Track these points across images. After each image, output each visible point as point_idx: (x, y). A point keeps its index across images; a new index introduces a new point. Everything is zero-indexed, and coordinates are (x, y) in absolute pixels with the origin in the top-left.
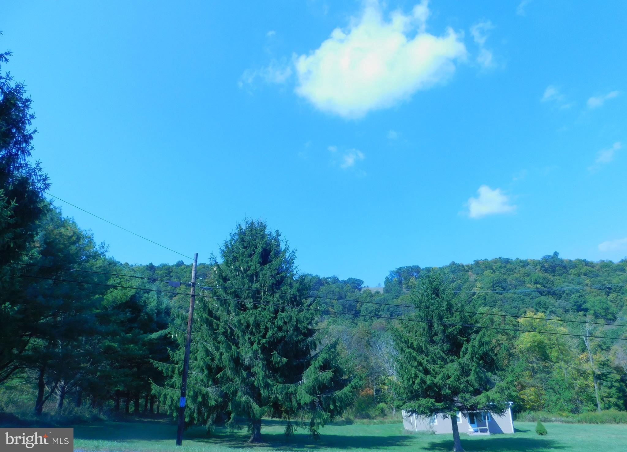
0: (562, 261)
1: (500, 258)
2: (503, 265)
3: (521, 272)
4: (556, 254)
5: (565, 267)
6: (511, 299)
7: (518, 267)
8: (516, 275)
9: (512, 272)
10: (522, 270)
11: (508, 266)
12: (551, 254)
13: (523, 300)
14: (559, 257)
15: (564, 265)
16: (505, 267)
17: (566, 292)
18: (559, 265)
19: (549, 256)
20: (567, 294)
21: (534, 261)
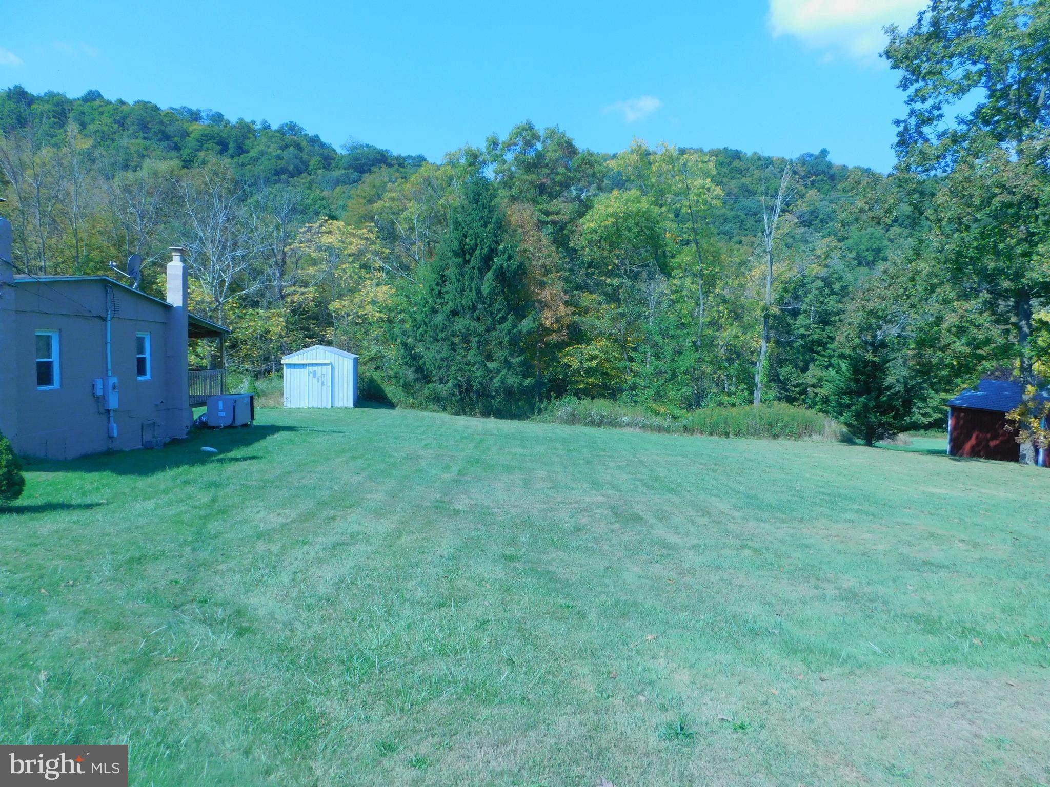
0: (830, 166)
1: (726, 149)
2: (727, 161)
3: (755, 177)
4: (824, 152)
5: (832, 178)
6: (722, 218)
7: (752, 168)
8: (744, 180)
9: (739, 176)
10: (757, 174)
11: (735, 163)
12: (816, 152)
13: (742, 222)
14: (827, 159)
15: (832, 172)
16: (730, 164)
17: (821, 216)
18: (824, 172)
19: (811, 155)
20: (822, 221)
21: (783, 161)
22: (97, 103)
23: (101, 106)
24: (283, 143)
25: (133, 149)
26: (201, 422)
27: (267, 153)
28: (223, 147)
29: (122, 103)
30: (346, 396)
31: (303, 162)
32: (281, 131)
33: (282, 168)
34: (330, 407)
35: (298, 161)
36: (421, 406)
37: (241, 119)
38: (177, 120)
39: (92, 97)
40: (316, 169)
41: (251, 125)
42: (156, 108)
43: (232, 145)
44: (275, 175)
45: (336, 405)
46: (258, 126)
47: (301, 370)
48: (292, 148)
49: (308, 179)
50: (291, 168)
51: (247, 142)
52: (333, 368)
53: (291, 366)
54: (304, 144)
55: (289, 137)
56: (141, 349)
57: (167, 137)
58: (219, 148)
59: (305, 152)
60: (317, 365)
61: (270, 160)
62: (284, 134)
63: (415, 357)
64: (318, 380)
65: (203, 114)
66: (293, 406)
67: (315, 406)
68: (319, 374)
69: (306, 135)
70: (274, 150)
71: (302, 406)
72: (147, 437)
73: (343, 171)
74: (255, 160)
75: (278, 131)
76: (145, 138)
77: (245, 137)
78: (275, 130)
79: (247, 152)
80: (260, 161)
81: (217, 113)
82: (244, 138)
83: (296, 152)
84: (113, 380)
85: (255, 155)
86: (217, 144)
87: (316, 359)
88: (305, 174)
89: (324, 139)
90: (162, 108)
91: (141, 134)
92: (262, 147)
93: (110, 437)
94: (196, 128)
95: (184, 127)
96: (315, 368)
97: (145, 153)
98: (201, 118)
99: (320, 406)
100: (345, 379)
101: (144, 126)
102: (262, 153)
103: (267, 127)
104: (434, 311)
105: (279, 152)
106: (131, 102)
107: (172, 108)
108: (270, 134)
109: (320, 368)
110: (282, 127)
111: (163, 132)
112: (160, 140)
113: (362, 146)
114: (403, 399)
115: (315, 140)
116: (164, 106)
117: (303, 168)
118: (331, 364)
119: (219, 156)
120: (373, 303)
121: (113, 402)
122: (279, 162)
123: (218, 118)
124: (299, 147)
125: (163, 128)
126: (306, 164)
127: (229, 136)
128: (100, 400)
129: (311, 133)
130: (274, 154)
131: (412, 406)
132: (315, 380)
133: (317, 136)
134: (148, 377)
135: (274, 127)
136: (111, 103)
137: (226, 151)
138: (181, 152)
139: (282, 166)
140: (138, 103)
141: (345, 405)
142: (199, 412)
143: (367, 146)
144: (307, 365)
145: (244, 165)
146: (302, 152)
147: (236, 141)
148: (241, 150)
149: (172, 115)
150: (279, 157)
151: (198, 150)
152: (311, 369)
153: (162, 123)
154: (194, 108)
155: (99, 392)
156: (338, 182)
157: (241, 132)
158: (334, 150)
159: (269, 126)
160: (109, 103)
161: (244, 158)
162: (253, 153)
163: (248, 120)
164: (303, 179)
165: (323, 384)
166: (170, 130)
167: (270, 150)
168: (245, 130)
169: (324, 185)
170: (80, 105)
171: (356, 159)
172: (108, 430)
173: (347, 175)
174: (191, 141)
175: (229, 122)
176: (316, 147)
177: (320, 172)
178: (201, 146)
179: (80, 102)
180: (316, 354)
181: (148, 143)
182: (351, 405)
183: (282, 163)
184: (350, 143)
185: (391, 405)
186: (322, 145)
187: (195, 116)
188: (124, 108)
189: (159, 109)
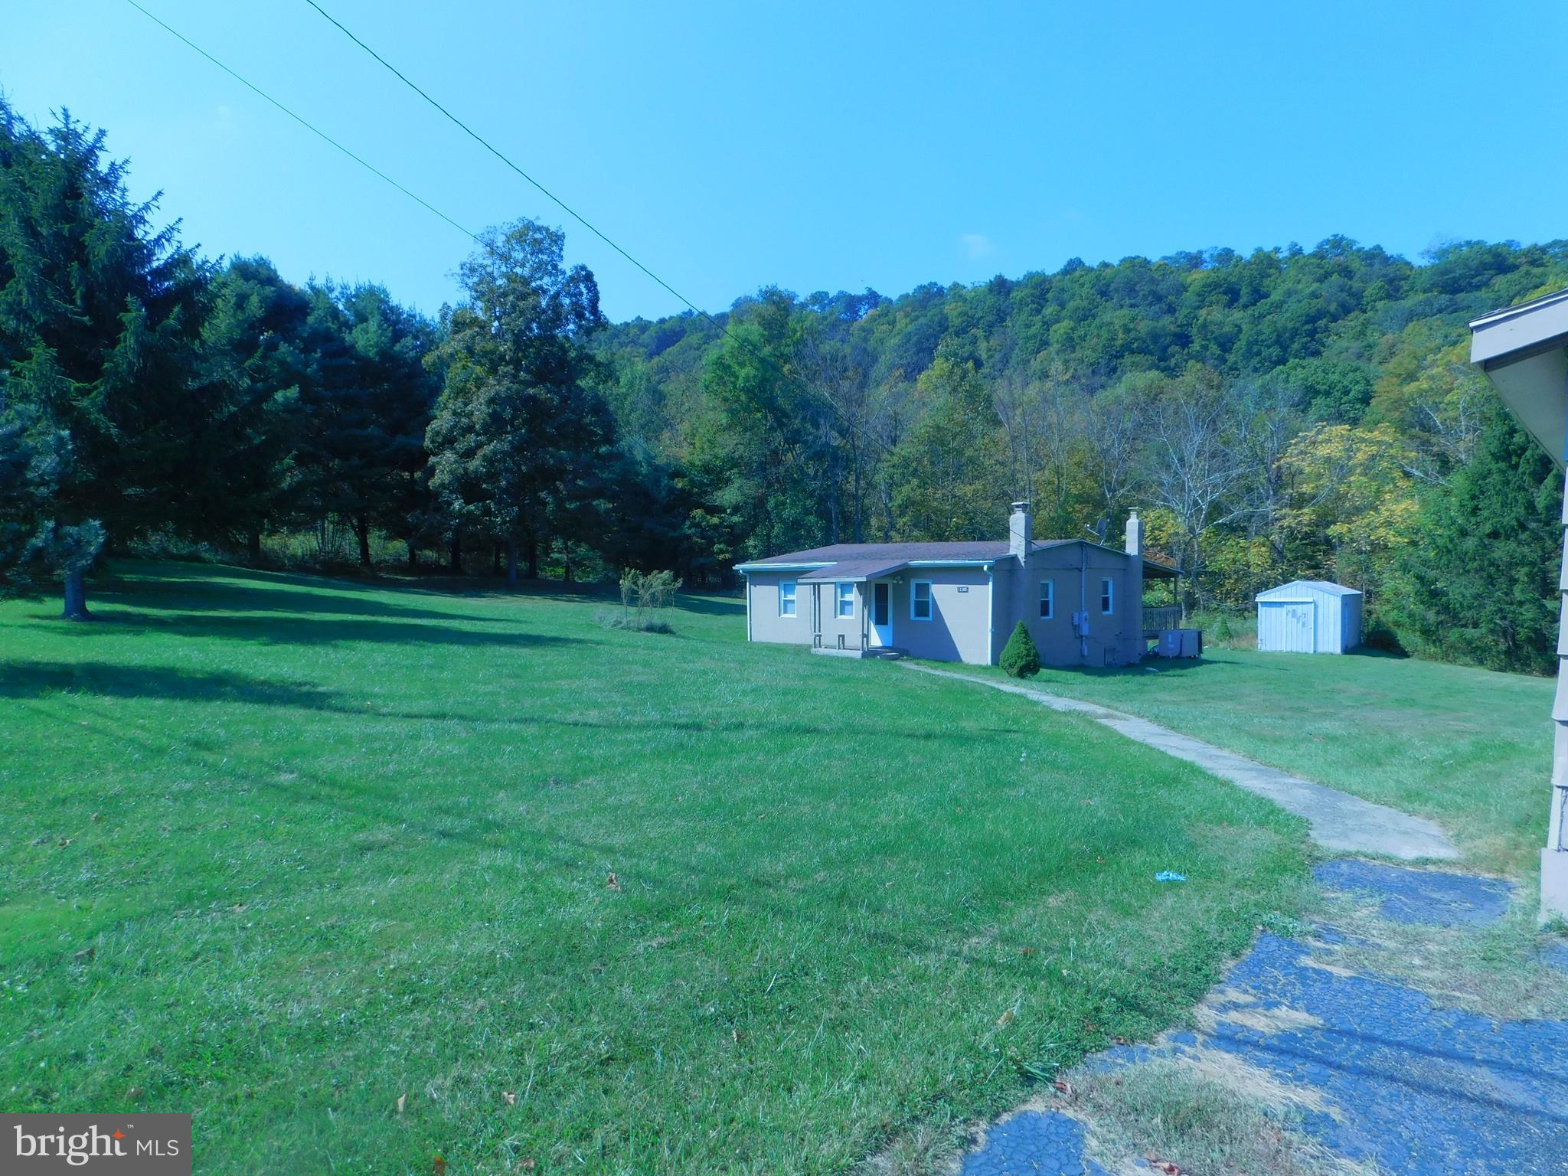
22: (1077, 273)
23: (1082, 276)
24: (1322, 271)
25: (1118, 324)
26: (1154, 652)
27: (1296, 292)
28: (1232, 296)
29: (1105, 265)
30: (1332, 640)
31: (1351, 294)
32: (1319, 255)
33: (1318, 310)
34: (1312, 652)
35: (1344, 294)
36: (1446, 657)
37: (1259, 250)
38: (1172, 272)
39: (1074, 266)
40: (1375, 301)
41: (1273, 255)
42: (1146, 263)
43: (1244, 291)
44: (1307, 323)
45: (1320, 649)
46: (1284, 254)
47: (1279, 609)
48: (1335, 276)
49: (1361, 320)
50: (1333, 307)
51: (1267, 282)
52: (1316, 607)
53: (1265, 604)
54: (1356, 265)
55: (1331, 261)
56: (1106, 591)
57: (1159, 298)
58: (1226, 298)
59: (1355, 278)
60: (1297, 603)
61: (1300, 301)
62: (1322, 258)
63: (1435, 594)
64: (1298, 620)
65: (1206, 256)
66: (1268, 649)
67: (1294, 650)
68: (1299, 613)
69: (1359, 250)
70: (1307, 286)
71: (1279, 649)
72: (1109, 659)
73: (1421, 297)
74: (1279, 306)
75: (1314, 255)
76: (1132, 306)
77: (1264, 275)
78: (1310, 255)
79: (1266, 296)
80: (1285, 306)
81: (1223, 250)
82: (1263, 277)
83: (1342, 281)
84: (1085, 614)
85: (1278, 298)
86: (1225, 293)
87: (1296, 596)
88: (1356, 313)
89: (1389, 251)
90: (1153, 261)
91: (1128, 302)
92: (1288, 285)
93: (1083, 656)
94: (1196, 278)
95: (1181, 279)
96: (1294, 607)
97: (1131, 326)
98: (1203, 262)
99: (1299, 650)
100: (1331, 620)
101: (1131, 290)
102: (1289, 293)
103: (1296, 252)
104: (1463, 533)
105: (1316, 285)
106: (1115, 262)
107: (1165, 258)
108: (1301, 262)
109: (1300, 606)
110: (1320, 246)
111: (1154, 293)
112: (1151, 304)
113: (1459, 246)
114: (1421, 647)
115: (1375, 255)
116: (1155, 257)
117: (1352, 302)
118: (1314, 602)
119: (1227, 310)
120: (1388, 524)
121: (1085, 630)
122: (1315, 301)
123: (1226, 255)
124: (1347, 272)
125: (1154, 287)
126: (1357, 296)
127: (1240, 279)
128: (1076, 628)
129: (1367, 244)
130: (1308, 291)
131: (1433, 657)
132: (1295, 620)
133: (1378, 247)
134: (1110, 612)
135: (1308, 249)
136: (1093, 269)
137: (1237, 300)
138: (1177, 314)
139: (1319, 306)
140: (1124, 260)
141: (1331, 650)
142: (1151, 644)
143: (1468, 243)
144: (1286, 603)
145: (1262, 316)
146: (1351, 278)
147: (1251, 284)
148: (1258, 295)
149: (1166, 266)
150: (1315, 295)
151: (1200, 307)
152: (1290, 608)
153: (1153, 281)
154: (1193, 250)
155: (1076, 622)
156: (1411, 316)
157: (1257, 270)
158: (1408, 264)
159: (1301, 250)
160: (1091, 269)
161: (1263, 305)
162: (1276, 296)
163: (1268, 248)
164: (1354, 320)
165: (1304, 625)
166: (1162, 288)
167: (1300, 286)
168: (1266, 263)
169: (1388, 323)
170: (1059, 281)
171: (1446, 272)
172: (1081, 650)
173: (1429, 303)
174: (1189, 297)
175: (1241, 259)
176: (1377, 266)
177: (1380, 304)
178: (1203, 301)
179: (1058, 277)
180: (1298, 591)
181: (1135, 311)
182: (1338, 650)
183: (1318, 303)
184: (1435, 246)
185: (1402, 654)
186: (1386, 260)
187: (1194, 261)
188: (1108, 271)
189: (1149, 262)
